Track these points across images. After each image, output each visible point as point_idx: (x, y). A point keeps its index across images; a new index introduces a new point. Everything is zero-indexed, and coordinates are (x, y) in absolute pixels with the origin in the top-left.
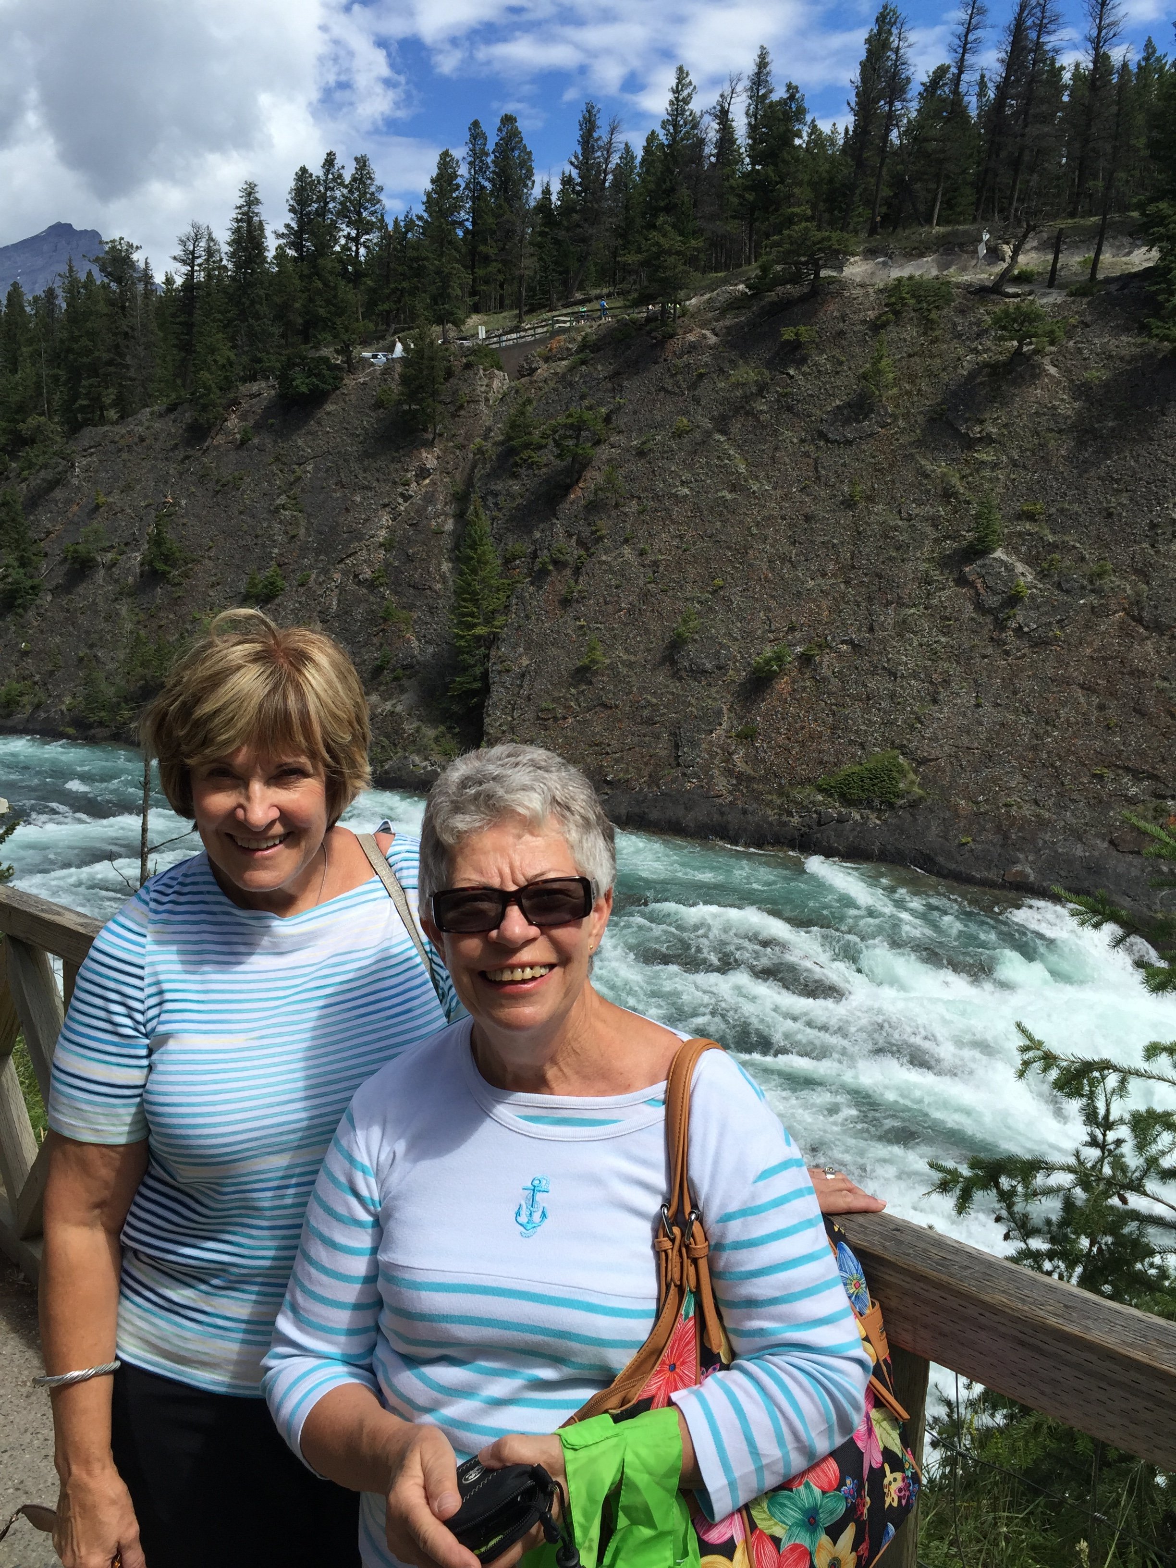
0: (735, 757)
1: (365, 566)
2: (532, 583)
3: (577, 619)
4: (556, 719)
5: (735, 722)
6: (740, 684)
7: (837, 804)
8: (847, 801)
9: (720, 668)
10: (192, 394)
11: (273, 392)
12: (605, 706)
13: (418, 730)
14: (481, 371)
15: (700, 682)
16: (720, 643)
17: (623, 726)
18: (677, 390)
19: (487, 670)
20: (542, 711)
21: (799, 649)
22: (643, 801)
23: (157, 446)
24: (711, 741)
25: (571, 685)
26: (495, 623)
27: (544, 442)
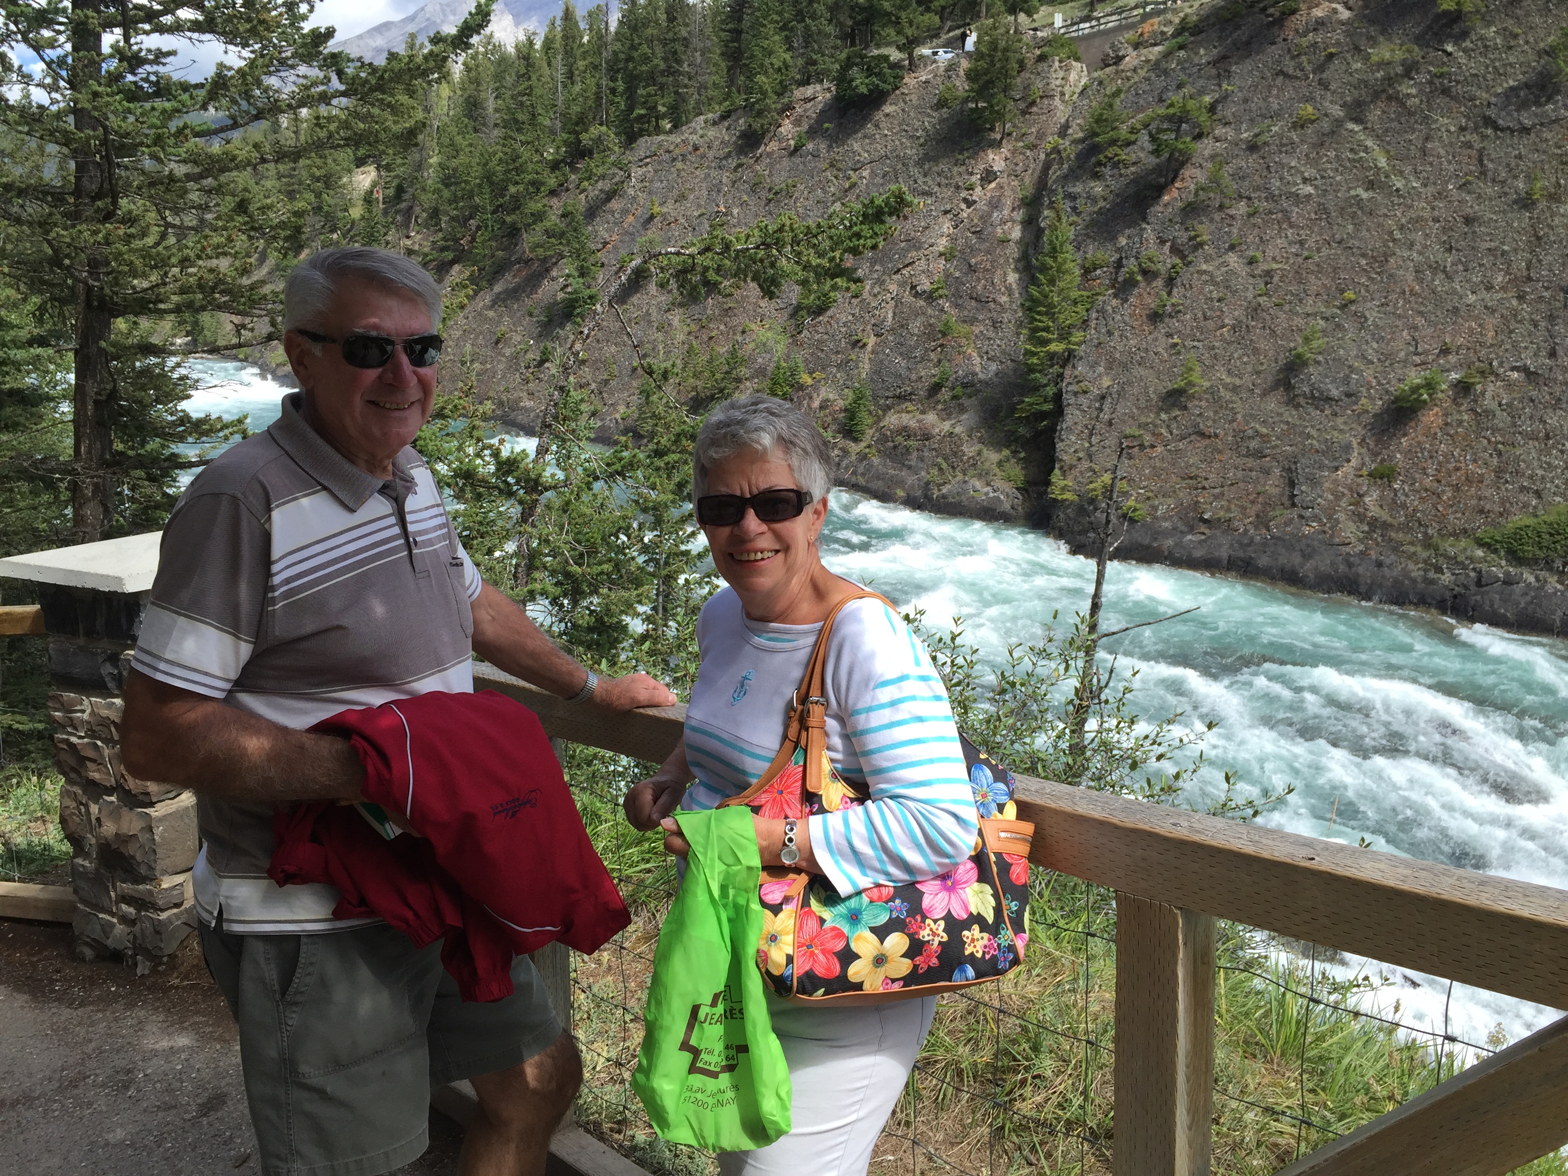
0: (1367, 499)
1: (923, 276)
2: (1115, 296)
3: (1170, 335)
4: (1142, 447)
5: (1367, 459)
6: (1375, 415)
7: (1503, 563)
8: (1516, 557)
9: (1348, 395)
10: (746, 100)
11: (828, 95)
12: (1202, 435)
13: (979, 453)
14: (1057, 64)
15: (1322, 411)
16: (1350, 367)
17: (1224, 457)
18: (1299, 74)
19: (1060, 391)
20: (1126, 437)
21: (1454, 376)
22: (1249, 545)
23: (711, 154)
24: (1335, 481)
25: (1161, 409)
26: (1073, 339)
27: (1133, 137)
